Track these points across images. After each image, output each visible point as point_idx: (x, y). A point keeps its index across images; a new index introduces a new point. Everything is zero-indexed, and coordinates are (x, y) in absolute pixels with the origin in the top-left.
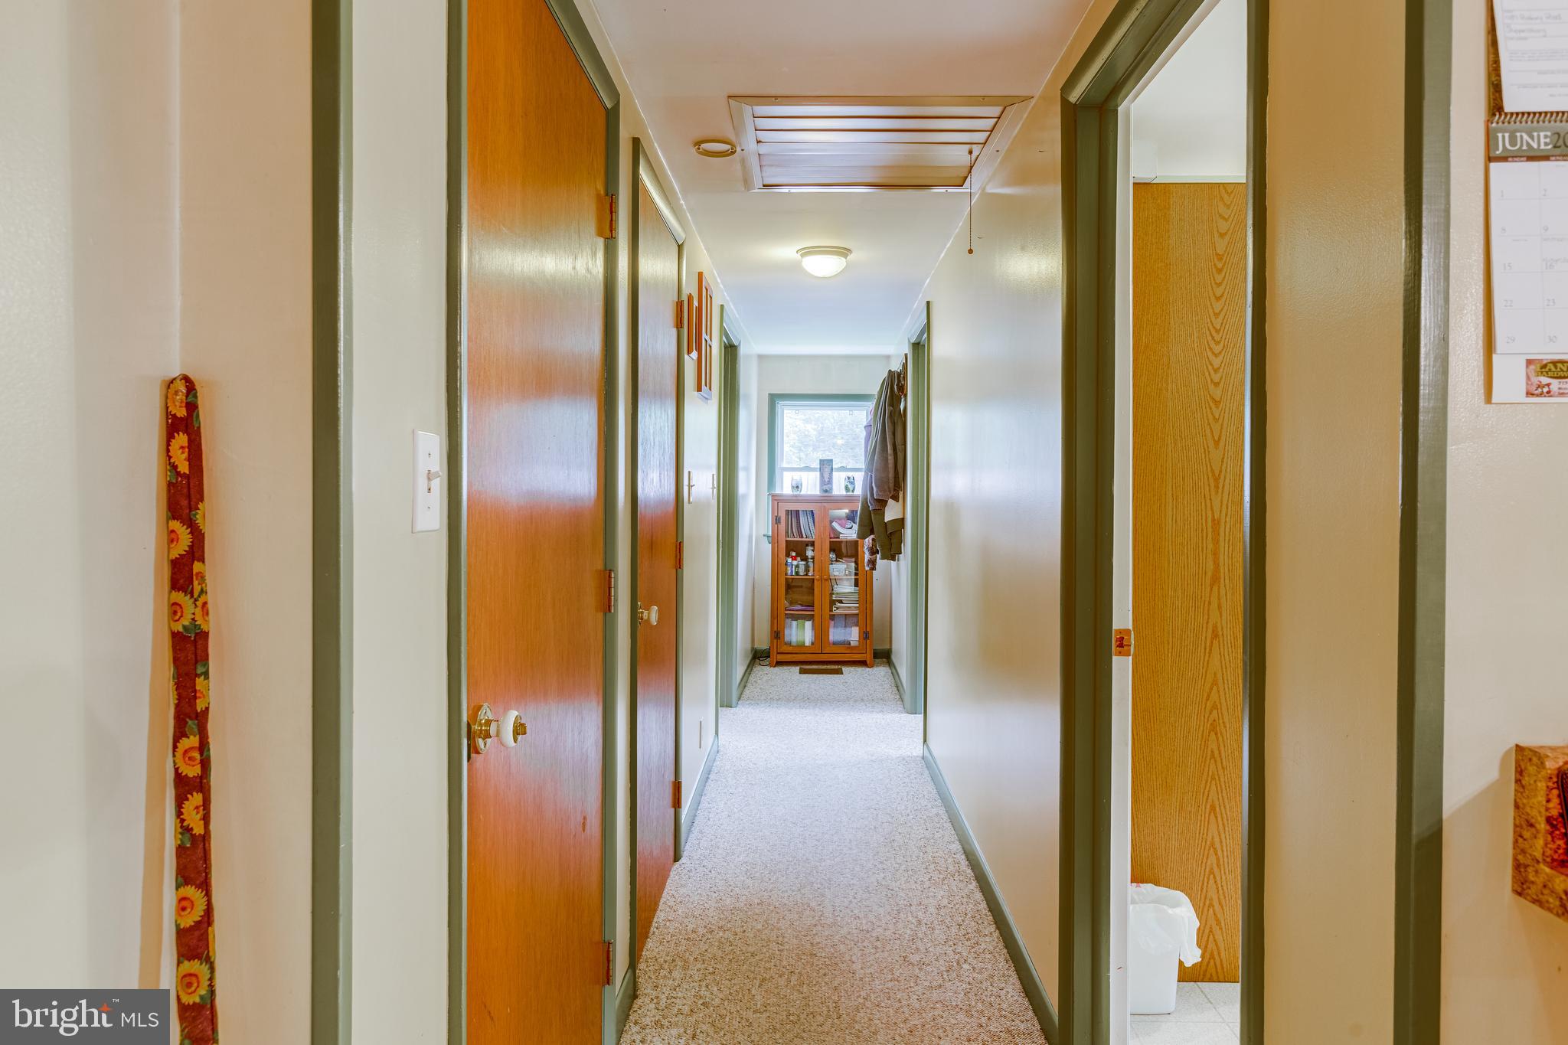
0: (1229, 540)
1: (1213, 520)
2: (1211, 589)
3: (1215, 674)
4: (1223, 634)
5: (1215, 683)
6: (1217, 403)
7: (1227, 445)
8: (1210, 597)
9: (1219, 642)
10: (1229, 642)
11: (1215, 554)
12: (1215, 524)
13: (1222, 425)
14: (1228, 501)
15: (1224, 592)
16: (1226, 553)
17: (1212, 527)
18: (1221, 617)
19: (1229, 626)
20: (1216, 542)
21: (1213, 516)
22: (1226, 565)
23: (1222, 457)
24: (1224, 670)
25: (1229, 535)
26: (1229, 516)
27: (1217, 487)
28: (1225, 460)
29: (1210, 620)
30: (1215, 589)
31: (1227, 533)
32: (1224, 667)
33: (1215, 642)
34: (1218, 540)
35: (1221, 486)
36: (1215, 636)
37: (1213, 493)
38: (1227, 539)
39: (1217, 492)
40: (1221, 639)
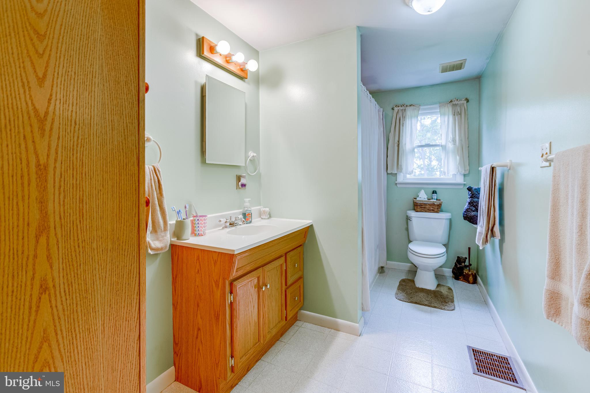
0: (60, 187)
1: (38, 165)
2: (37, 242)
3: (45, 331)
4: (54, 286)
5: (45, 339)
6: (41, 37)
7: (55, 86)
8: (35, 250)
9: (49, 295)
10: (62, 291)
11: (42, 202)
12: (40, 170)
13: (48, 63)
14: (58, 145)
15: (55, 242)
16: (57, 201)
17: (37, 173)
18: (51, 267)
19: (61, 275)
20: (43, 188)
21: (38, 161)
22: (57, 213)
23: (48, 96)
24: (57, 321)
25: (60, 181)
26: (59, 162)
27: (42, 129)
28: (53, 101)
29: (36, 275)
30: (43, 240)
31: (57, 180)
32: (56, 318)
33: (45, 297)
34: (45, 188)
35: (47, 128)
36: (44, 289)
37: (37, 135)
38: (57, 185)
39: (43, 135)
40: (52, 292)
